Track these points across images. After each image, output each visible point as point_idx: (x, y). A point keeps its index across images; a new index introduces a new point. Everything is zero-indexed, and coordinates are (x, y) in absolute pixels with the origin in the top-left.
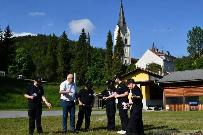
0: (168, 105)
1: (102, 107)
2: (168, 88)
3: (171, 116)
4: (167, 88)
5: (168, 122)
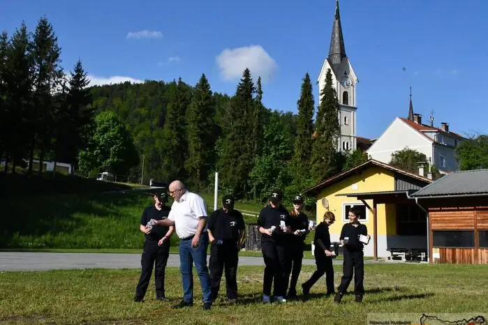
0: (438, 249)
2: (439, 209)
4: (435, 209)
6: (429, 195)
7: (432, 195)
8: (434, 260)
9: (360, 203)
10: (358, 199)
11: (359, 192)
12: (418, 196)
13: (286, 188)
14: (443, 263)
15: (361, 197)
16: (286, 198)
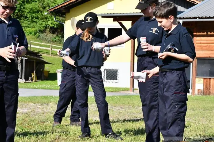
0: (202, 79)
1: (27, 79)
2: (205, 33)
3: (205, 109)
4: (201, 34)
5: (197, 122)
6: (195, 18)
7: (199, 18)
8: (196, 92)
9: (116, 25)
10: (114, 20)
11: (115, 12)
12: (183, 18)
13: (27, 6)
14: (206, 95)
15: (117, 18)
16: (26, 17)
